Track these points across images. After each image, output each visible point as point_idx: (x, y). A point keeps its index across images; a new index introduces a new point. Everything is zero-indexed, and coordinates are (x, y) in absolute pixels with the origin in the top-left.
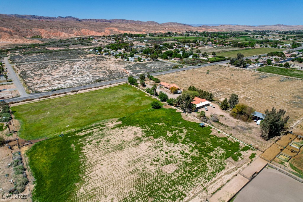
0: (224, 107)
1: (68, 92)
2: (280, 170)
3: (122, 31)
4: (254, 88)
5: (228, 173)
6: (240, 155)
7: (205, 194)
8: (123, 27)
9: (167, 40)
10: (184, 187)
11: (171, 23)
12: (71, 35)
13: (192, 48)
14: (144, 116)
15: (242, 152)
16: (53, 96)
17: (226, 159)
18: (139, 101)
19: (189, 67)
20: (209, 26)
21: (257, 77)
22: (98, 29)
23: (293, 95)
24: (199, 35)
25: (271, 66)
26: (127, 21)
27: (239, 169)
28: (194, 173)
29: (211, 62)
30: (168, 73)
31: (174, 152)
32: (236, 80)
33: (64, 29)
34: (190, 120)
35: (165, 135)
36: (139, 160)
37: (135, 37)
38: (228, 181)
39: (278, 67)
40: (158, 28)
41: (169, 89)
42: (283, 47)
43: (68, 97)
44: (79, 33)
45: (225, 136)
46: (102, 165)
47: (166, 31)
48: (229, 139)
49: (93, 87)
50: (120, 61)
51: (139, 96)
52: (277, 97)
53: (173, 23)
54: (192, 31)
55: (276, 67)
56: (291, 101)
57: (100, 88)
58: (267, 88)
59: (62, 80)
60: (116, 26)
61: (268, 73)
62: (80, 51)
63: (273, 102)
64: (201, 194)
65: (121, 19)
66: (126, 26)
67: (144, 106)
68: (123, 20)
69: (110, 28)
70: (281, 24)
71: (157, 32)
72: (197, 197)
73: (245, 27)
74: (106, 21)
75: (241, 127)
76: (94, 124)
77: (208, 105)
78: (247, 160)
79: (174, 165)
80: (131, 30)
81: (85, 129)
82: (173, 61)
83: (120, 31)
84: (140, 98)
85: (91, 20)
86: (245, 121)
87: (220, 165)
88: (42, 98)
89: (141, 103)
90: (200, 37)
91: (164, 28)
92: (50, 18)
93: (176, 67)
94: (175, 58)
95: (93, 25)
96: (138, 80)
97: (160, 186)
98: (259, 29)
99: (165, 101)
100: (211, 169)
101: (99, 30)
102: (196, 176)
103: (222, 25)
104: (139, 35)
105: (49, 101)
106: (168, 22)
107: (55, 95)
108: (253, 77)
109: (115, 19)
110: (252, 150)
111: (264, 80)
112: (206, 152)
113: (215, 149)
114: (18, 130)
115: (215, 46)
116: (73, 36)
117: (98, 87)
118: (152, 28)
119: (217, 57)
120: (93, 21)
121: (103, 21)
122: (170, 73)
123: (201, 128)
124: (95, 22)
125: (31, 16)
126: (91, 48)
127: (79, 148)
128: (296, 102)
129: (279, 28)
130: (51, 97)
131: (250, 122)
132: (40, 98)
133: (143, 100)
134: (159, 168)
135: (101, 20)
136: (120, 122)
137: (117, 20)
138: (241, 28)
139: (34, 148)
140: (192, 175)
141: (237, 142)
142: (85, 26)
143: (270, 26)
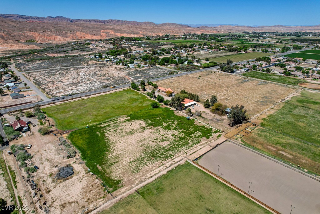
0: (207, 106)
1: (82, 97)
2: (233, 143)
3: (118, 34)
5: (201, 145)
6: (211, 135)
7: (186, 155)
8: (119, 29)
9: (164, 44)
10: (173, 152)
11: (169, 23)
12: (67, 39)
13: (188, 53)
14: (146, 113)
15: (213, 134)
16: (71, 99)
17: (201, 138)
18: (141, 102)
19: (183, 72)
20: (208, 27)
21: (240, 81)
22: (93, 32)
23: (263, 96)
24: (196, 38)
25: (256, 71)
26: (123, 21)
27: (208, 143)
28: (180, 145)
29: (203, 68)
30: (165, 79)
31: (167, 135)
32: (222, 84)
33: (58, 32)
34: (180, 115)
35: (162, 125)
36: (144, 140)
37: (132, 41)
38: (200, 149)
39: (261, 72)
40: (155, 30)
41: (165, 92)
43: (83, 100)
44: (74, 37)
45: (204, 125)
46: (120, 143)
47: (164, 34)
48: (205, 127)
49: (102, 92)
50: (122, 68)
51: (141, 98)
52: (250, 98)
53: (171, 23)
54: (190, 33)
55: (259, 72)
56: (259, 100)
57: (108, 93)
58: (245, 91)
59: (73, 86)
60: (111, 28)
61: (250, 78)
62: (80, 57)
63: (246, 101)
64: (183, 155)
65: (116, 20)
66: (122, 28)
67: (145, 106)
68: (118, 20)
69: (106, 31)
70: (281, 25)
71: (154, 34)
72: (181, 156)
73: (245, 28)
74: (100, 22)
75: (217, 119)
76: (109, 120)
77: (194, 104)
78: (215, 138)
79: (168, 142)
80: (128, 33)
81: (104, 123)
82: (169, 67)
83: (117, 34)
84: (142, 100)
85: (83, 20)
86: (221, 115)
87: (197, 141)
88: (62, 101)
89: (143, 104)
90: (198, 40)
91: (161, 30)
92: (38, 18)
93: (172, 73)
94: (172, 64)
95: (87, 26)
96: (139, 85)
97: (158, 152)
98: (258, 30)
99: (162, 102)
100: (190, 143)
101: (95, 32)
102: (181, 147)
103: (221, 26)
104: (136, 39)
105: (69, 104)
106: (166, 23)
107: (73, 99)
108: (236, 81)
109: (110, 20)
110: (220, 132)
111: (245, 84)
112: (189, 134)
113: (195, 133)
114: (55, 125)
115: (210, 51)
116: (68, 40)
117: (106, 92)
118: (149, 29)
119: (210, 62)
120: (87, 22)
121: (97, 22)
122: (167, 79)
123: (187, 120)
124: (89, 23)
125: (17, 16)
126: (91, 54)
127: (103, 134)
128: (263, 102)
129: (278, 29)
130: (69, 101)
131: (224, 115)
132: (61, 102)
133: (145, 101)
134: (158, 144)
135: (95, 21)
136: (129, 118)
137: (112, 21)
138: (240, 28)
139: (71, 134)
140: (178, 146)
141: (211, 128)
142: (80, 28)
143: (269, 27)
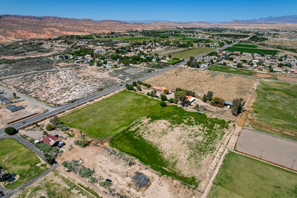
0: (205, 100)
1: (87, 102)
4: (213, 84)
5: (227, 135)
6: (228, 126)
7: (224, 146)
9: (118, 42)
10: (212, 145)
12: (9, 38)
15: (228, 124)
17: (223, 129)
18: (147, 102)
20: (144, 24)
21: (210, 75)
23: (237, 87)
25: (214, 65)
27: (231, 132)
28: (212, 138)
29: (172, 65)
31: (195, 130)
34: (190, 111)
35: (183, 122)
36: (181, 137)
38: (230, 138)
40: (98, 28)
41: (161, 91)
42: (214, 46)
43: (91, 106)
45: (215, 118)
48: (218, 119)
50: (98, 69)
54: (132, 30)
55: (218, 65)
56: (237, 91)
57: (108, 96)
59: (67, 92)
61: (215, 72)
64: (222, 146)
67: (154, 106)
69: (49, 29)
71: (99, 32)
72: (221, 147)
75: (221, 111)
76: (134, 122)
77: (194, 100)
78: (232, 128)
79: (201, 136)
80: (73, 31)
81: (132, 126)
84: (147, 100)
86: (221, 107)
87: (222, 132)
88: (70, 109)
89: (151, 104)
91: (104, 28)
93: (150, 71)
94: (143, 63)
97: (202, 147)
98: (187, 26)
100: (219, 135)
102: (214, 139)
105: (78, 111)
108: (208, 75)
110: (232, 122)
111: (216, 77)
112: (211, 127)
113: (215, 125)
115: (164, 48)
117: (106, 95)
119: (173, 59)
128: (240, 92)
129: (202, 25)
130: (76, 108)
131: (223, 107)
133: (150, 101)
134: (194, 139)
136: (150, 119)
138: (172, 24)
140: (212, 139)
141: (223, 120)
